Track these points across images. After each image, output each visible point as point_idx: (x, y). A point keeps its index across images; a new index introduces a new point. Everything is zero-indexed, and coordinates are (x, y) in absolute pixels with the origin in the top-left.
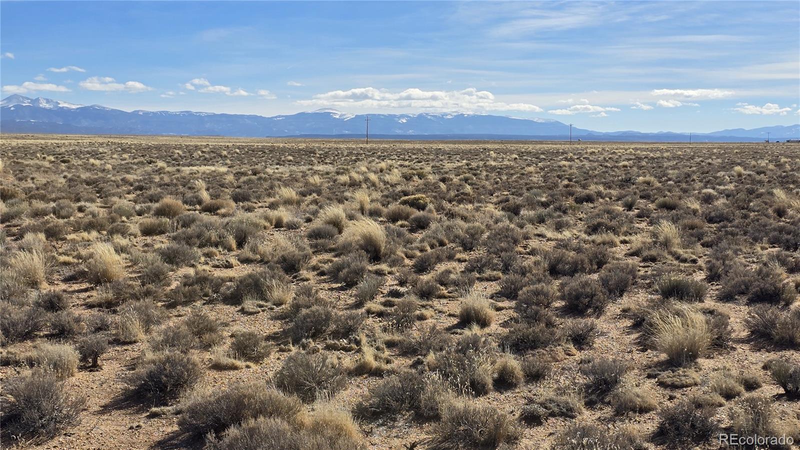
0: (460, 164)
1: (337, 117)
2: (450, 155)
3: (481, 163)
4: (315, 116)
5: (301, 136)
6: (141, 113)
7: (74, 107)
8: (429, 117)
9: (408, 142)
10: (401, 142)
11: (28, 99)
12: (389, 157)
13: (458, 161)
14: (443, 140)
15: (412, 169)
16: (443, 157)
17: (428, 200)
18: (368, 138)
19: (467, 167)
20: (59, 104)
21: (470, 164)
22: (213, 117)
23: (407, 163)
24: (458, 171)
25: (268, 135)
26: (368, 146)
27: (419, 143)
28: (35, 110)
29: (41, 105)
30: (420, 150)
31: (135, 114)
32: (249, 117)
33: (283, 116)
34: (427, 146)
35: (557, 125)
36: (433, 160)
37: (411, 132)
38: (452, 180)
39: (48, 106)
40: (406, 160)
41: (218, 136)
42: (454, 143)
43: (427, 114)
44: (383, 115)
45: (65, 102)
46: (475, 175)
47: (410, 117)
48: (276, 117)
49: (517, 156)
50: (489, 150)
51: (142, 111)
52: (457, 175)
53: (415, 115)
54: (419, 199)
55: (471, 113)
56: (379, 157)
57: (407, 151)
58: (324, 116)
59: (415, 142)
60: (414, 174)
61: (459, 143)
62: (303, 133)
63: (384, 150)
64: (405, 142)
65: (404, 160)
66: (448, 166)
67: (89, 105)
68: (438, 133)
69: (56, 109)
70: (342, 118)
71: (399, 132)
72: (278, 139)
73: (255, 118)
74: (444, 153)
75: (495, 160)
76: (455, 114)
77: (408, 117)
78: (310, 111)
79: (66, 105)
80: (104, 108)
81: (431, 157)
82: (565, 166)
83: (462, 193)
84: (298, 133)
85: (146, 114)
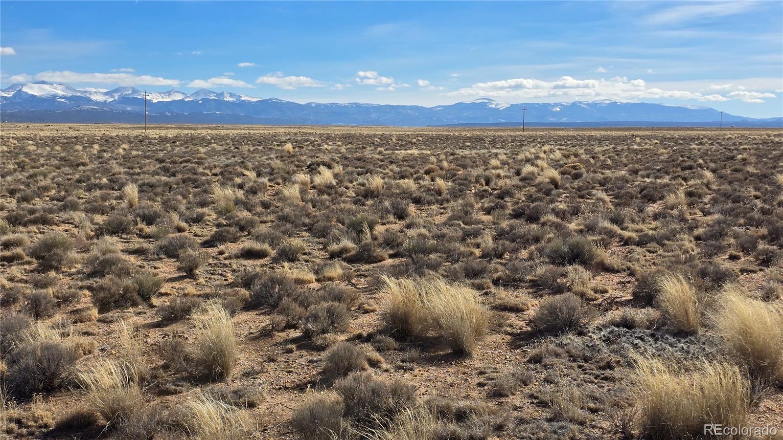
0: (608, 148)
1: (493, 106)
2: (600, 141)
3: (626, 147)
4: (473, 106)
5: (459, 125)
6: (313, 105)
7: (254, 100)
8: (583, 106)
9: (562, 130)
10: (555, 130)
11: (214, 93)
12: (547, 142)
13: (607, 145)
14: (596, 127)
15: (568, 151)
16: (594, 143)
17: (582, 166)
18: (525, 126)
19: (613, 150)
20: (241, 97)
21: (616, 148)
22: (379, 108)
23: (564, 147)
24: (604, 153)
25: (427, 124)
26: (525, 133)
27: (572, 131)
28: (220, 103)
29: (225, 99)
30: (574, 136)
31: (308, 105)
32: (412, 108)
33: (442, 106)
34: (580, 133)
35: (710, 111)
36: (586, 145)
37: (564, 120)
38: (599, 158)
39: (231, 99)
40: (563, 145)
41: (382, 125)
42: (606, 130)
43: (580, 102)
44: (537, 104)
45: (246, 96)
46: (617, 155)
47: (564, 105)
48: (436, 107)
49: (658, 142)
50: (637, 136)
51: (314, 103)
52: (603, 155)
53: (568, 103)
54: (576, 166)
55: (625, 101)
56: (540, 143)
57: (563, 137)
58: (481, 106)
59: (568, 130)
60: (571, 154)
61: (611, 130)
62: (460, 122)
63: (542, 137)
64: (559, 130)
65: (561, 145)
66: (598, 149)
67: (268, 98)
68: (590, 120)
69: (238, 102)
70: (498, 107)
71: (553, 120)
72: (439, 128)
73: (416, 108)
74: (595, 139)
75: (639, 144)
76: (608, 102)
77: (561, 105)
78: (468, 101)
79: (247, 98)
80: (281, 100)
81: (584, 143)
82: (694, 149)
83: (605, 165)
84: (455, 122)
85: (318, 106)
